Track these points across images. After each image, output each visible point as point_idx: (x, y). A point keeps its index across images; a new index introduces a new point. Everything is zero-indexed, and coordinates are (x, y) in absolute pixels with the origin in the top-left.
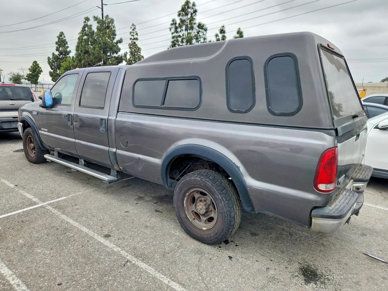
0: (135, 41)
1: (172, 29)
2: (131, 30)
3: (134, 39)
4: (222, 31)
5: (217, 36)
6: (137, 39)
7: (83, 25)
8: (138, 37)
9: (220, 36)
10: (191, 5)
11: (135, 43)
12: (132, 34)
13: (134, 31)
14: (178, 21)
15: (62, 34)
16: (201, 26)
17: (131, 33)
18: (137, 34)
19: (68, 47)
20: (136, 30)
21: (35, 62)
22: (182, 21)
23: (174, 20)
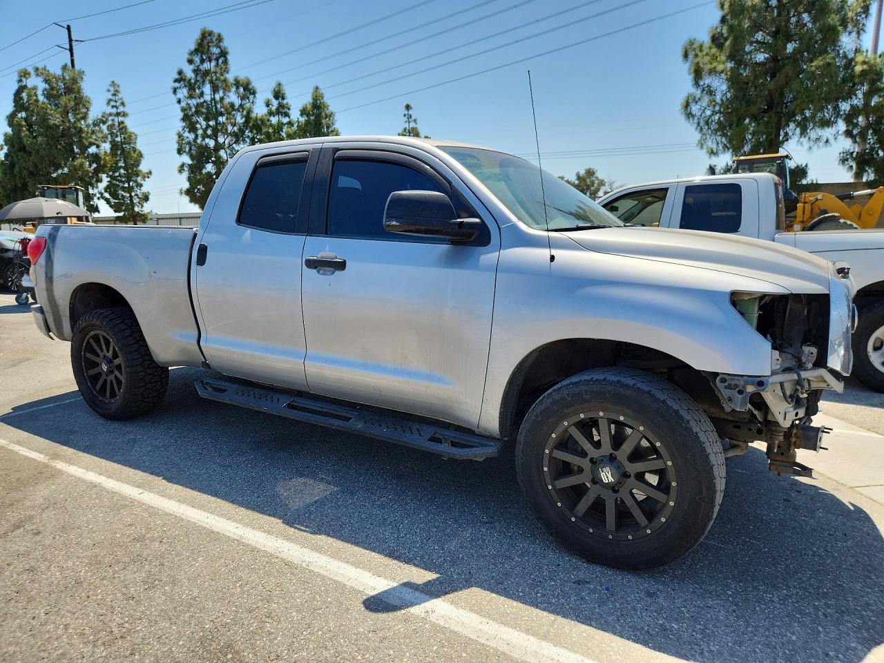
0: (121, 119)
1: (178, 90)
2: (109, 96)
3: (118, 114)
4: (278, 94)
5: (269, 103)
6: (125, 115)
7: (15, 87)
8: (126, 110)
9: (275, 103)
10: (213, 38)
11: (122, 123)
12: (113, 103)
13: (117, 98)
14: (189, 72)
17: (110, 101)
18: (123, 104)
20: (120, 96)
23: (180, 73)
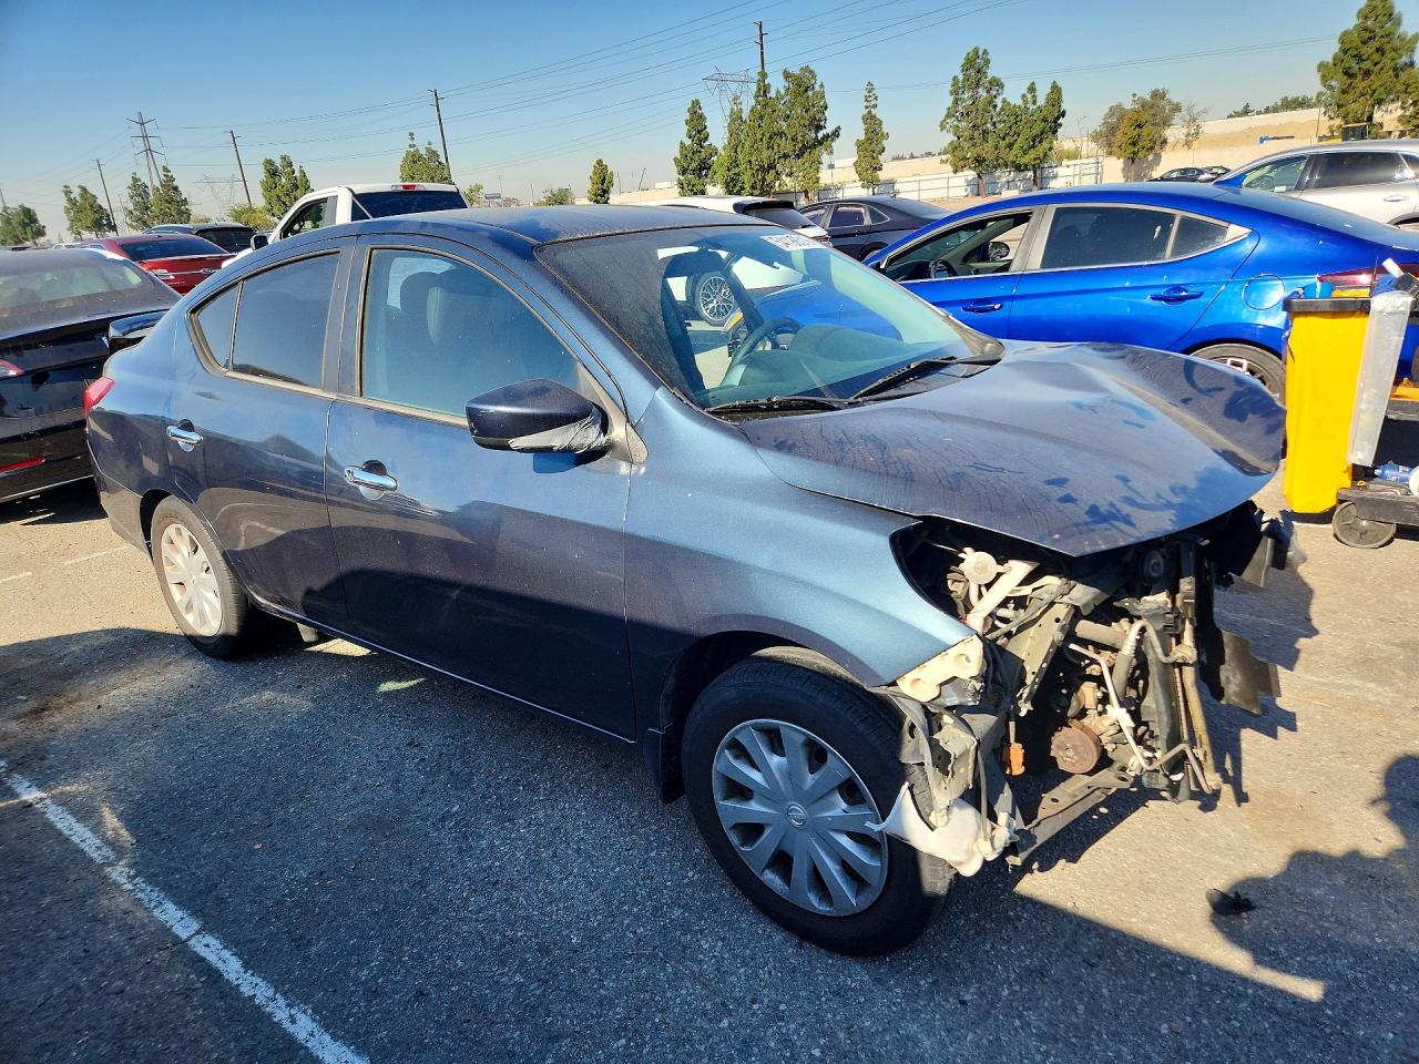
0: (873, 110)
1: (952, 91)
3: (871, 107)
4: (1032, 89)
5: (1024, 96)
6: (875, 106)
8: (877, 102)
9: (1029, 96)
10: (980, 53)
11: (870, 112)
14: (961, 77)
15: (696, 103)
16: (997, 84)
18: (876, 98)
19: (705, 127)
20: (874, 92)
21: (600, 162)
22: (966, 79)
23: (955, 78)
